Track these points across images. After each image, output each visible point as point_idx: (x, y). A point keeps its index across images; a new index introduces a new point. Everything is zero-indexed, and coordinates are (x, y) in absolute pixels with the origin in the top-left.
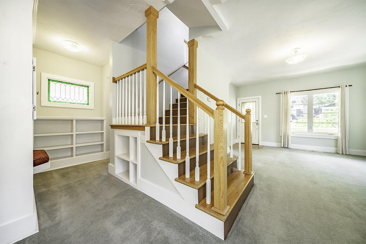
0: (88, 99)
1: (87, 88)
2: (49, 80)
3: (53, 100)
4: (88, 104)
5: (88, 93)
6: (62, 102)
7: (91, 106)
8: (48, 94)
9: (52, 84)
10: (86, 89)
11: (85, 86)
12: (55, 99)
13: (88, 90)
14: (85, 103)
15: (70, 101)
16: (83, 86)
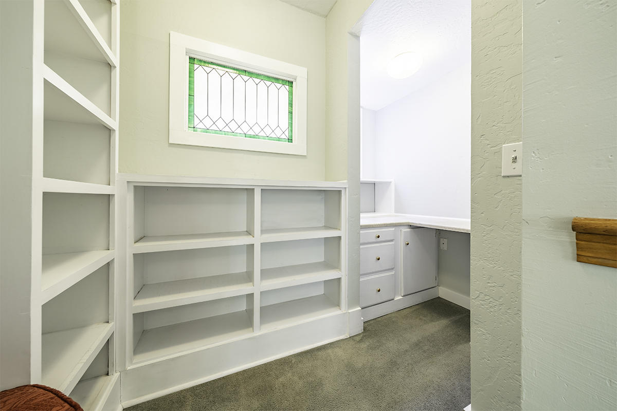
0: (291, 124)
1: (287, 87)
2: (192, 59)
3: (201, 126)
4: (290, 140)
5: (291, 105)
6: (226, 133)
7: (299, 146)
8: (190, 105)
9: (200, 73)
10: (284, 90)
11: (283, 80)
12: (208, 123)
13: (291, 93)
14: (283, 136)
15: (245, 128)
16: (277, 80)
